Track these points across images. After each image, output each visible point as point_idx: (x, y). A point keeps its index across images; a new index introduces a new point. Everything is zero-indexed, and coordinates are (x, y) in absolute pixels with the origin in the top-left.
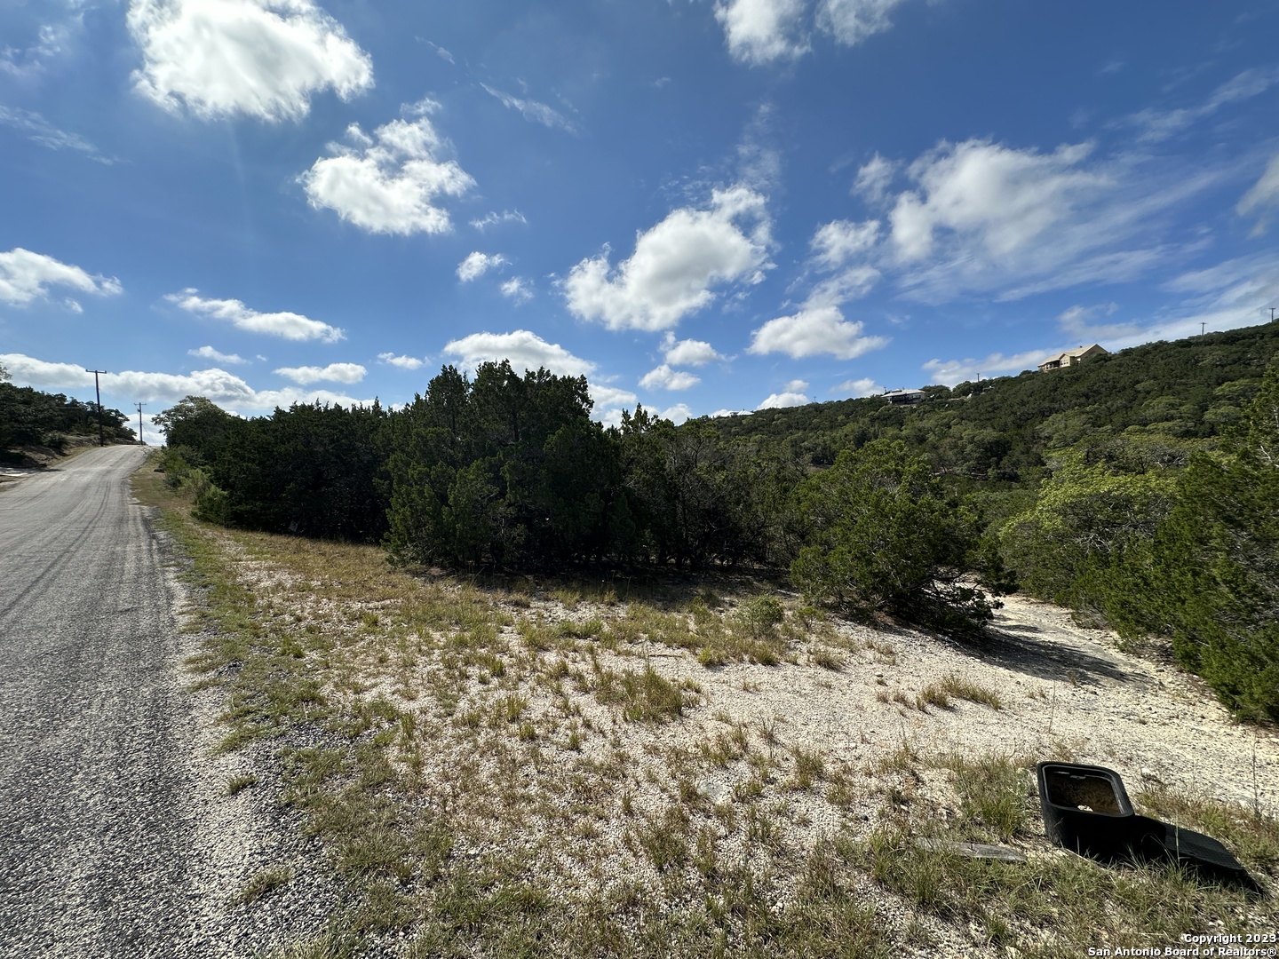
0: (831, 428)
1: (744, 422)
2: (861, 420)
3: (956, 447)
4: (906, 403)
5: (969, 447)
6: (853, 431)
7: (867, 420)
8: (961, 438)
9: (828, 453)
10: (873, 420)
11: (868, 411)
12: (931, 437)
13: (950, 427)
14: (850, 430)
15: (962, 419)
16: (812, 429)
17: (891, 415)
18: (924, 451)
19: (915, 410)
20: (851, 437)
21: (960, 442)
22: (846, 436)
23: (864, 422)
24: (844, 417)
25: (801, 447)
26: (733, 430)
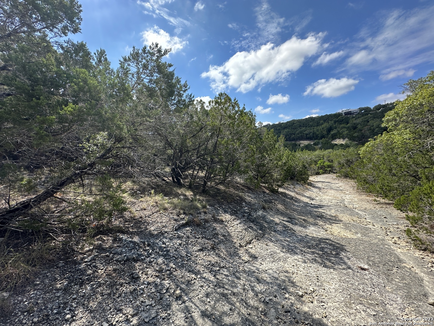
0: (317, 126)
1: (282, 125)
2: (330, 122)
3: (370, 129)
4: (351, 115)
5: (377, 129)
6: (326, 127)
7: (333, 122)
8: (373, 126)
9: (315, 135)
10: (335, 122)
11: (334, 119)
12: (359, 126)
13: (368, 122)
14: (325, 126)
15: (374, 118)
16: (309, 127)
17: (343, 120)
18: (356, 132)
19: (354, 117)
20: (325, 129)
21: (372, 128)
22: (323, 128)
23: (331, 123)
24: (323, 121)
25: (304, 133)
26: (278, 128)
